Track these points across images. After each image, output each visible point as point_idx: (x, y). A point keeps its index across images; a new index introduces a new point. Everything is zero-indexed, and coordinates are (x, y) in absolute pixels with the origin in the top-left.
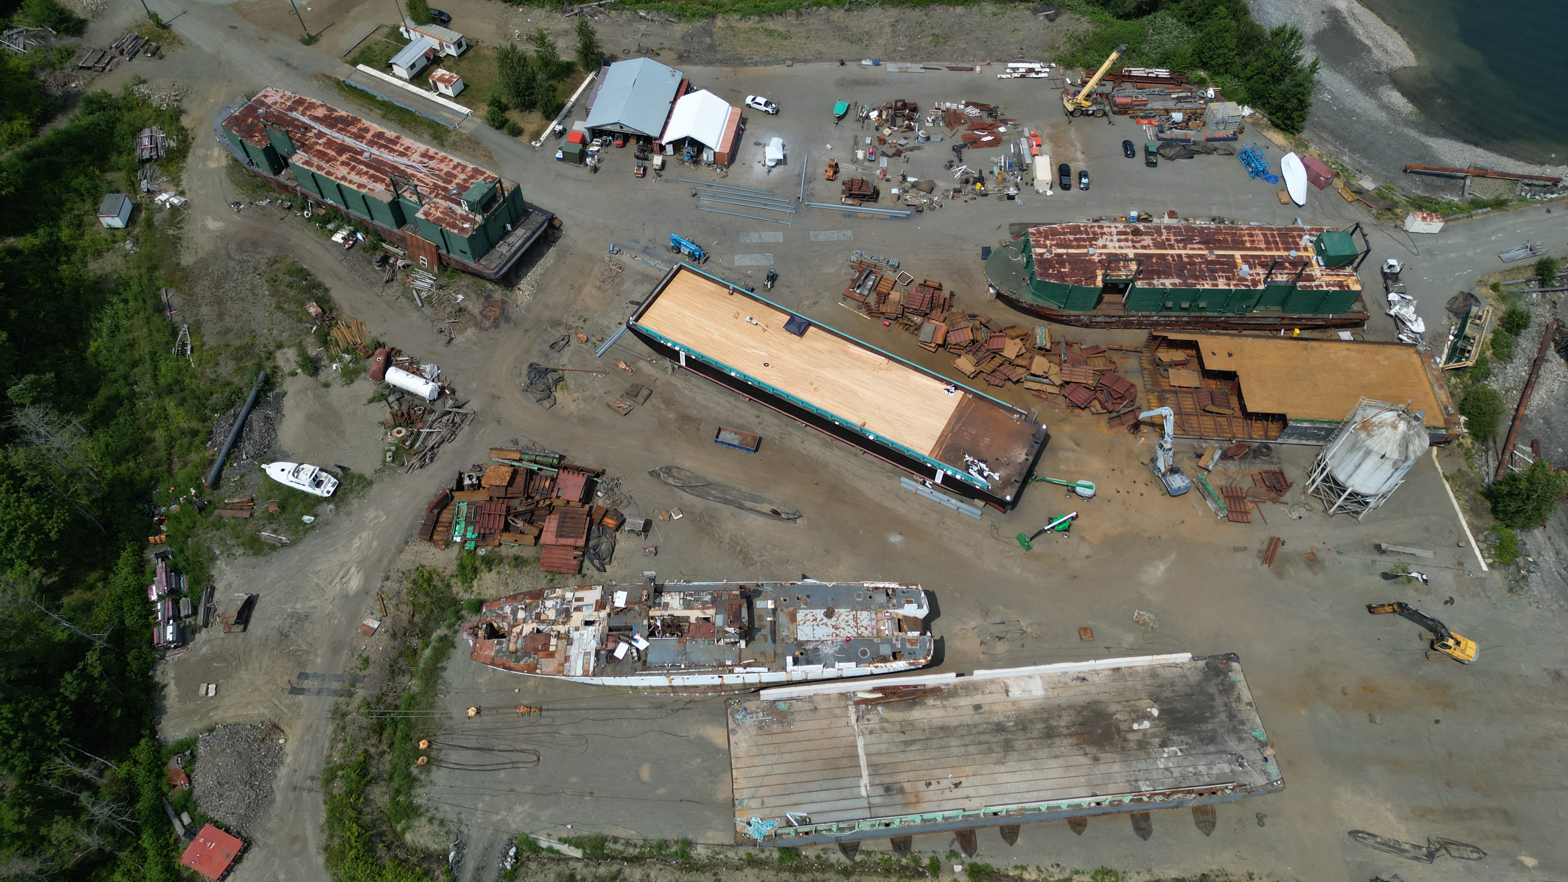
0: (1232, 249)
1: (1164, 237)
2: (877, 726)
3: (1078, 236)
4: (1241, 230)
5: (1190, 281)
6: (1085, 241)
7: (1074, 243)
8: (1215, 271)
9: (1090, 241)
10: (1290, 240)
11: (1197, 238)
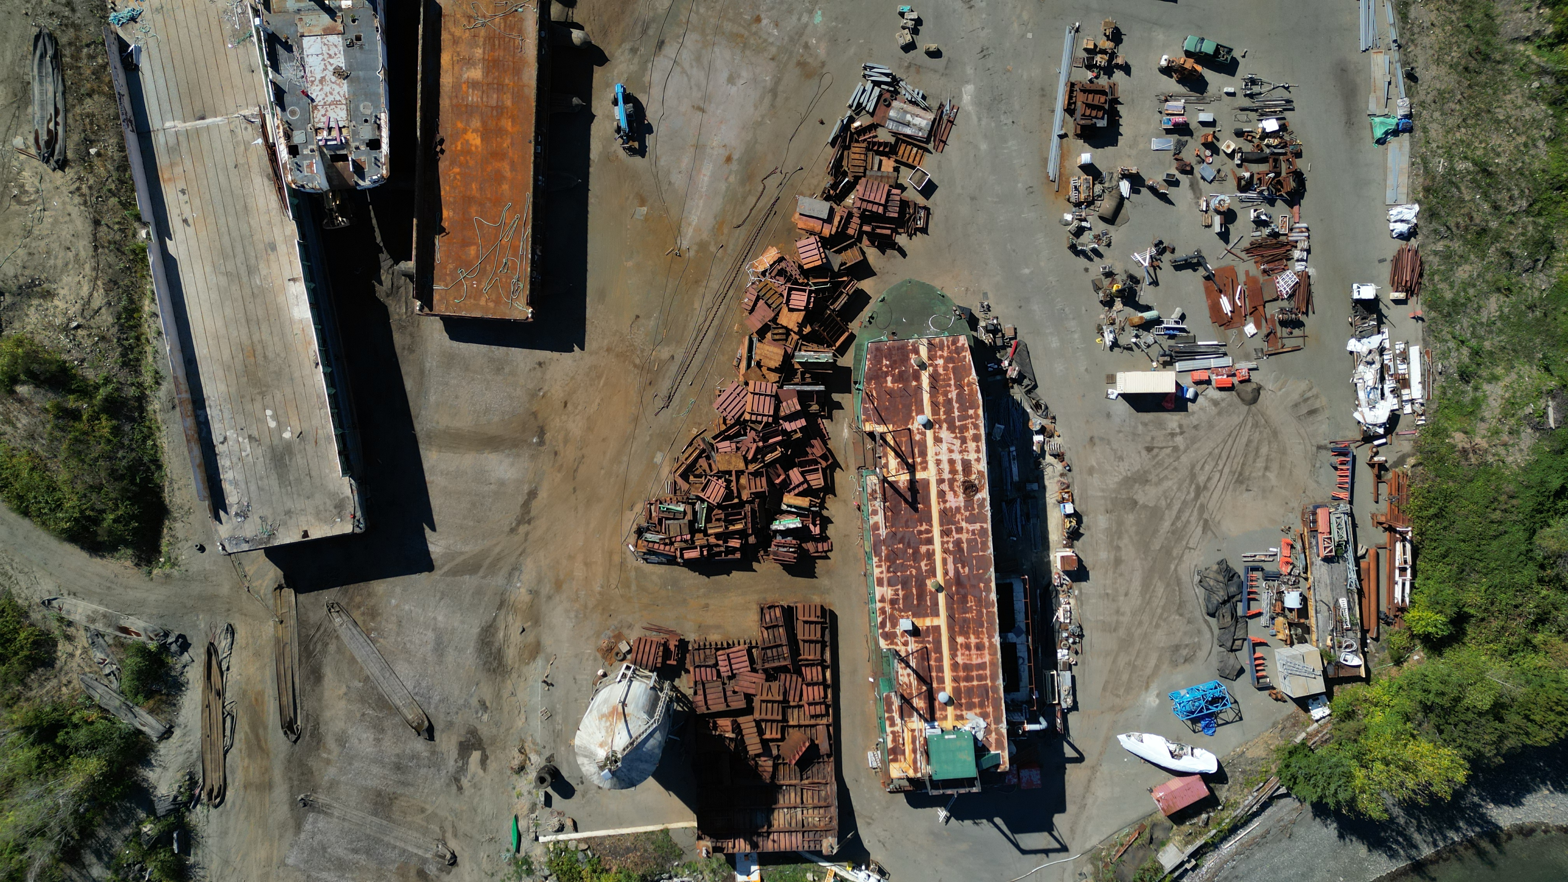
0: (951, 617)
1: (964, 524)
2: (240, 138)
3: (956, 405)
4: (990, 637)
5: (884, 551)
6: (945, 413)
7: (941, 399)
8: (905, 584)
9: (945, 421)
10: (976, 700)
11: (967, 569)
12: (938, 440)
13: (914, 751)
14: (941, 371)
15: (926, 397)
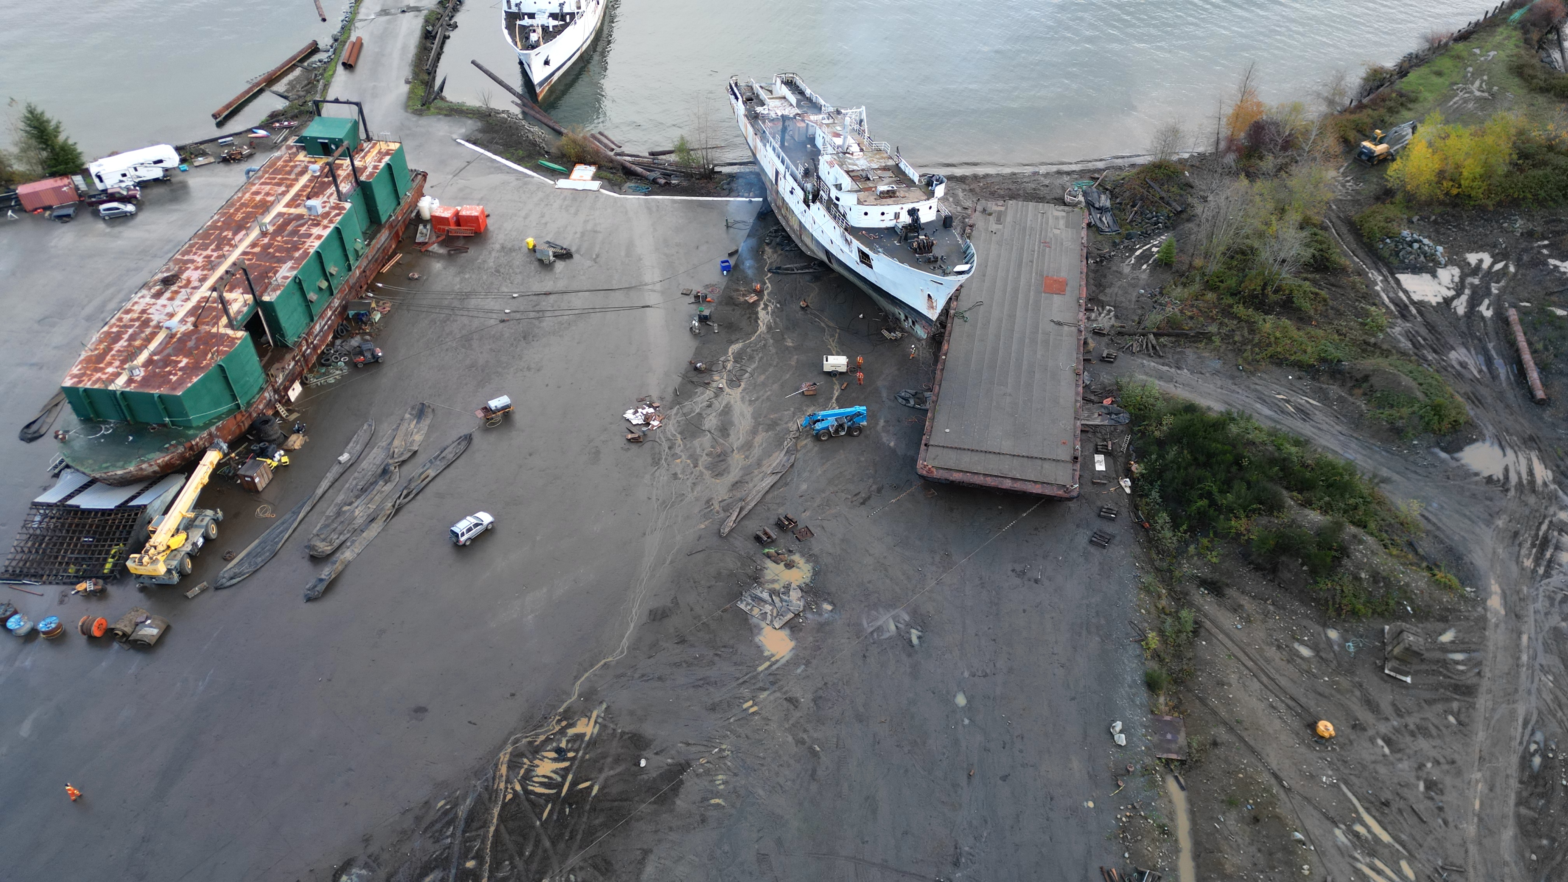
0: (268, 211)
1: (200, 259)
3: (126, 336)
4: (241, 198)
5: (297, 255)
6: (143, 332)
7: (137, 343)
8: (295, 232)
9: (148, 326)
10: (288, 168)
11: (225, 234)
12: (171, 315)
13: (369, 151)
14: (117, 363)
15: (153, 346)
